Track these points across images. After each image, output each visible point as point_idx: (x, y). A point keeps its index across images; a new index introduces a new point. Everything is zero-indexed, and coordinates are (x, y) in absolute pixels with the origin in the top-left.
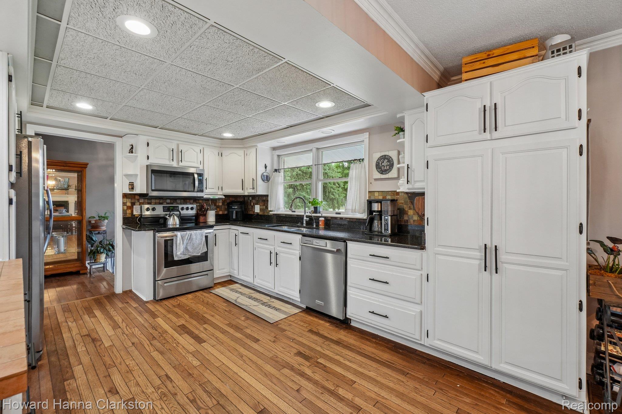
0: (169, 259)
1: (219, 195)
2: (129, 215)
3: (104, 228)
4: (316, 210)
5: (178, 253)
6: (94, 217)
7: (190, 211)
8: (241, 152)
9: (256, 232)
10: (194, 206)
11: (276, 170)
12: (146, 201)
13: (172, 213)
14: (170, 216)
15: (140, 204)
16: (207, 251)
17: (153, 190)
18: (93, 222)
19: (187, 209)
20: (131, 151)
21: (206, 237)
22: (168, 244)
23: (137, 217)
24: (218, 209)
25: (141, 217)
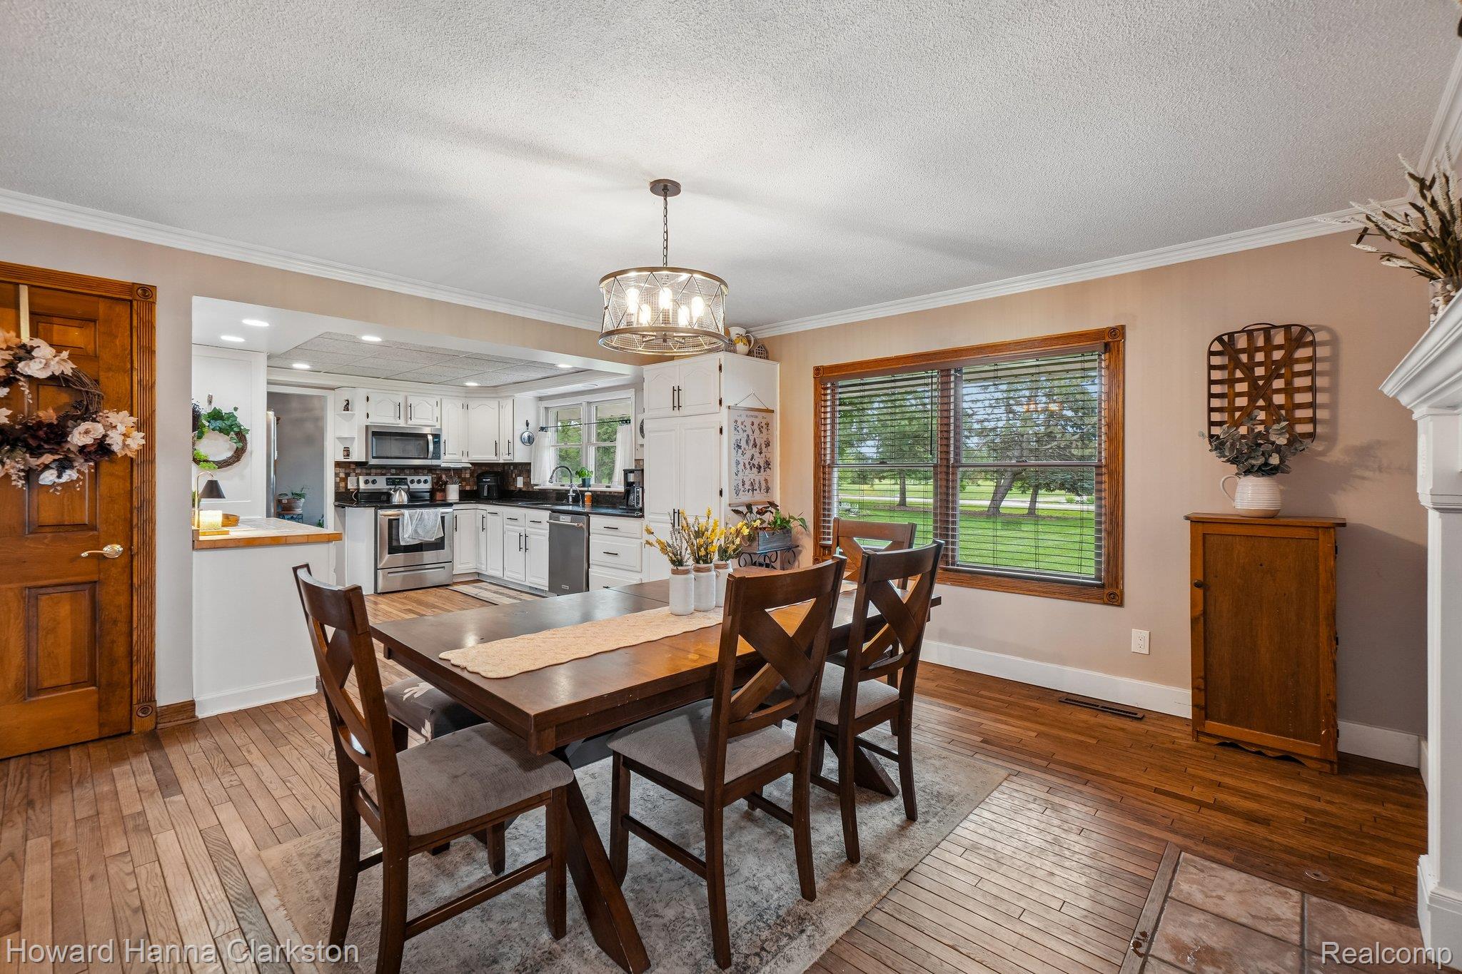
0: (395, 544)
1: (464, 462)
2: (342, 490)
3: (299, 511)
4: (584, 484)
5: (406, 536)
6: (286, 495)
7: (423, 485)
8: (494, 404)
9: (506, 511)
10: (429, 478)
11: (542, 429)
12: (364, 471)
13: (397, 487)
14: (395, 491)
15: (357, 475)
16: (444, 537)
17: (373, 458)
18: (285, 501)
19: (419, 482)
20: (346, 408)
21: (443, 518)
22: (393, 524)
23: (352, 492)
24: (464, 483)
25: (358, 492)
